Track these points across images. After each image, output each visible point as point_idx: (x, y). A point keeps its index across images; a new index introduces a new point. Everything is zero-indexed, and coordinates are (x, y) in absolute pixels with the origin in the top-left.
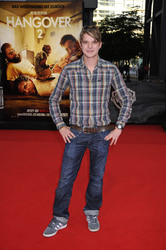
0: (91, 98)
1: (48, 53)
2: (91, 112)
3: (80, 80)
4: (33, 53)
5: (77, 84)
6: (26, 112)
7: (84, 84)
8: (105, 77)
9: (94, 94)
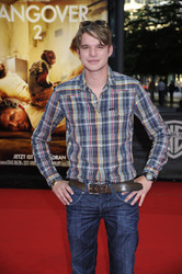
0: (100, 138)
1: (50, 63)
2: (101, 160)
3: (81, 109)
4: (25, 63)
5: (75, 117)
6: (11, 158)
7: (87, 115)
8: (120, 103)
9: (105, 130)
